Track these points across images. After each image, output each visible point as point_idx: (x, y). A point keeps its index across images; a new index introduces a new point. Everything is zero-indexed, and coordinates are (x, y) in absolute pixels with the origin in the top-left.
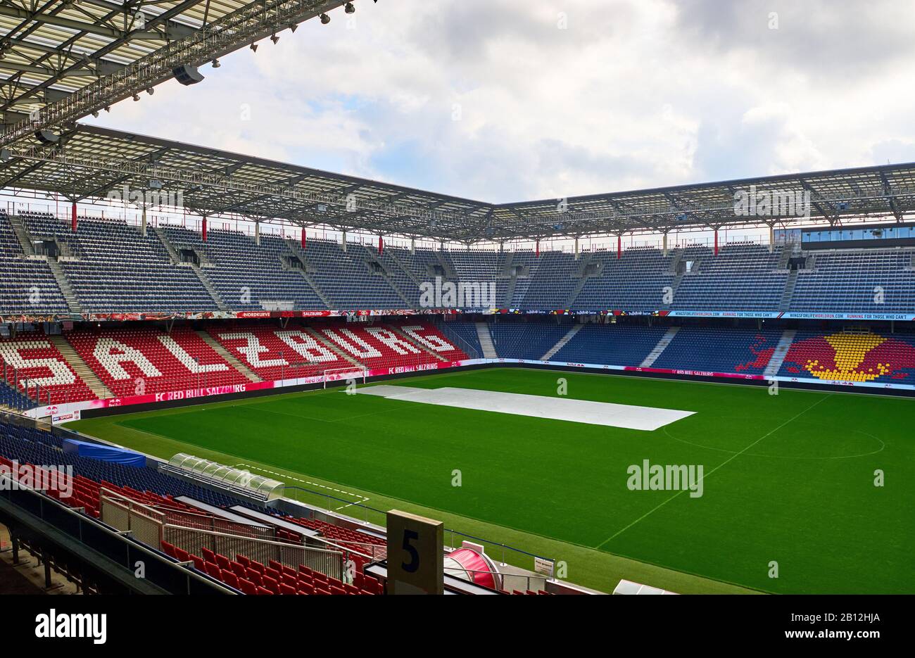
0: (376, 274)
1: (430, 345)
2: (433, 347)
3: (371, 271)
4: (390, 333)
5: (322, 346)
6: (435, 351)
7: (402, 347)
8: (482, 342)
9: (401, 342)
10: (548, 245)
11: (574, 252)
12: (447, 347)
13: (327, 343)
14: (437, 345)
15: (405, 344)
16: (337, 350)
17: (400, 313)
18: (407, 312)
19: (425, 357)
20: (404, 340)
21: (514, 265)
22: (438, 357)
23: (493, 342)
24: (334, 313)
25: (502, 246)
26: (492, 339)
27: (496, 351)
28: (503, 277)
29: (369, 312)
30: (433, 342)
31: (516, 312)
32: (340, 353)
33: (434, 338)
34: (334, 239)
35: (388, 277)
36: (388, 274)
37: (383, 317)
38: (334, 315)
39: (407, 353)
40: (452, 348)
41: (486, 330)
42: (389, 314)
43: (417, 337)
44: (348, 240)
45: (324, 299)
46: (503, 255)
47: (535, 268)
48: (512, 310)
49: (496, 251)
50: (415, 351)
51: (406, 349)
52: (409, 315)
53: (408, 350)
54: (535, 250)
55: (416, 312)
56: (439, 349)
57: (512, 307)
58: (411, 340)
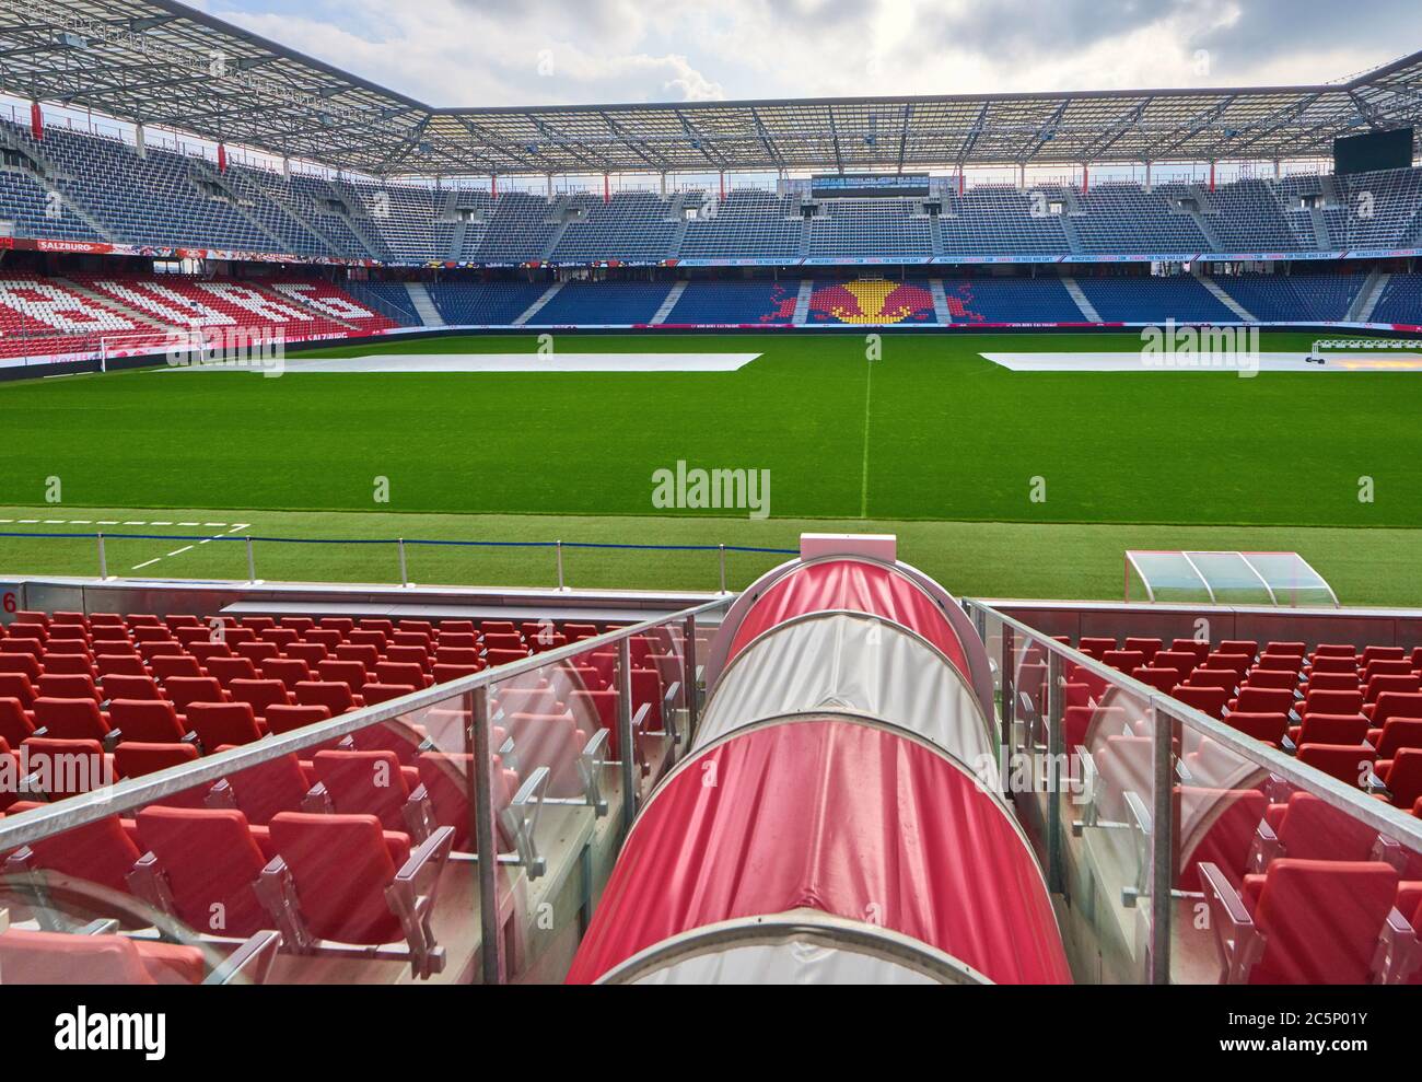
0: (215, 198)
1: (330, 310)
2: (336, 313)
3: (202, 193)
4: (250, 292)
5: (96, 306)
6: (340, 318)
7: (277, 312)
8: (417, 307)
9: (274, 305)
10: (506, 184)
11: (546, 194)
12: (358, 312)
13: (105, 302)
14: (342, 309)
15: (282, 308)
16: (131, 314)
17: (271, 258)
18: (283, 258)
19: (322, 324)
20: (280, 302)
21: (460, 207)
22: (346, 326)
23: (436, 307)
24: (121, 249)
25: (438, 183)
26: (434, 302)
27: (443, 317)
28: (446, 221)
29: (205, 253)
30: (335, 307)
31: (470, 266)
32: (140, 318)
33: (336, 301)
34: (115, 134)
35: (240, 205)
36: (240, 202)
37: (233, 263)
38: (121, 252)
39: (287, 319)
40: (369, 314)
41: (424, 292)
42: (248, 259)
43: (303, 299)
44: (148, 140)
45: (93, 225)
46: (440, 196)
47: (492, 212)
48: (463, 263)
49: (430, 189)
50: (303, 317)
51: (284, 315)
52: (286, 264)
53: (290, 317)
54: (490, 191)
55: (299, 258)
56: (345, 315)
57: (463, 259)
58: (292, 303)
